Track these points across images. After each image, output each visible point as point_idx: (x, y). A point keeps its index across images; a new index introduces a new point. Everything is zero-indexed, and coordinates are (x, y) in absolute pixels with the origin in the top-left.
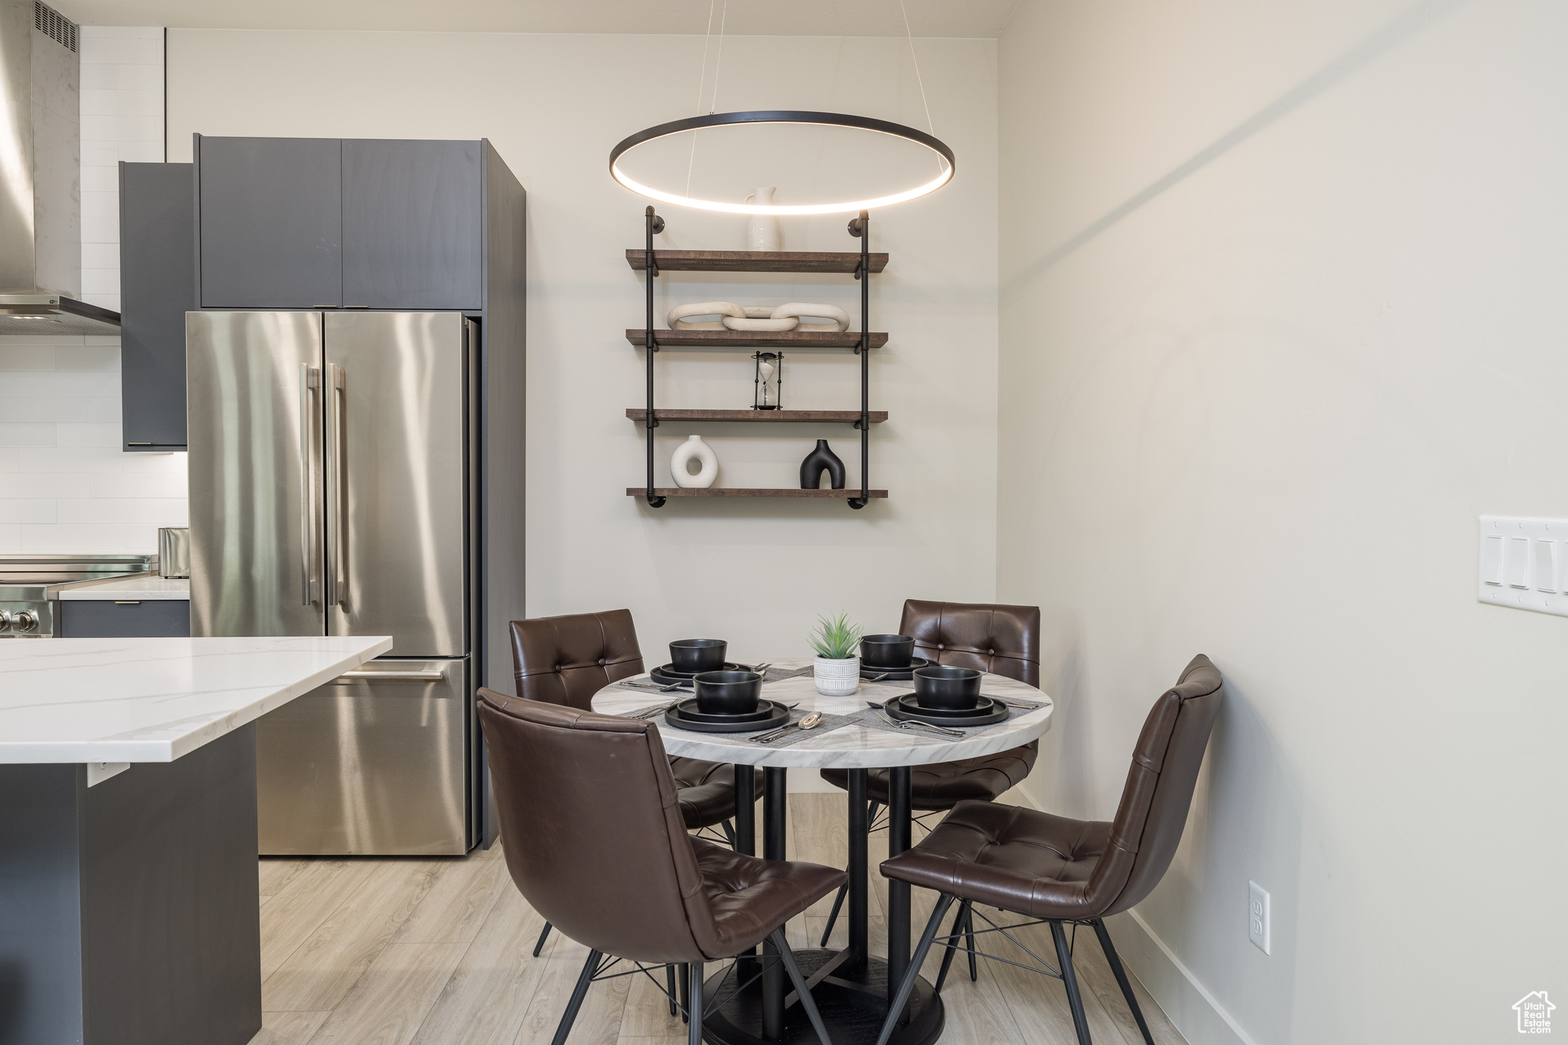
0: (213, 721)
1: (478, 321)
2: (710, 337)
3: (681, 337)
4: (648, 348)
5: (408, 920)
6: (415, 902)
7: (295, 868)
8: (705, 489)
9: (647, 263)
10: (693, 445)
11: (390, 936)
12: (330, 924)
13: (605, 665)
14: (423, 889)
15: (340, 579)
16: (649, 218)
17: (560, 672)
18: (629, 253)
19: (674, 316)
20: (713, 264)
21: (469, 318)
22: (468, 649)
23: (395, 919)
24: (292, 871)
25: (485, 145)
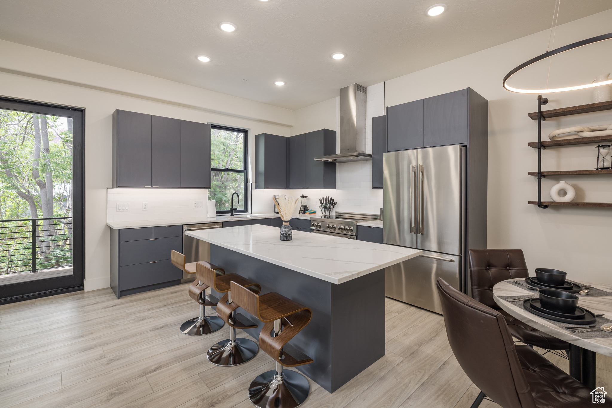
0: (353, 274)
1: (466, 146)
2: (570, 142)
3: (555, 143)
4: (538, 149)
5: (435, 336)
6: (438, 331)
7: (407, 307)
8: (568, 203)
9: (538, 117)
10: (562, 184)
11: (428, 340)
12: (412, 329)
13: (510, 269)
14: (442, 327)
15: (421, 227)
16: (539, 100)
17: (489, 269)
18: (530, 115)
19: (552, 135)
20: (573, 112)
21: (462, 146)
22: (461, 252)
23: (431, 334)
24: (406, 308)
25: (469, 89)
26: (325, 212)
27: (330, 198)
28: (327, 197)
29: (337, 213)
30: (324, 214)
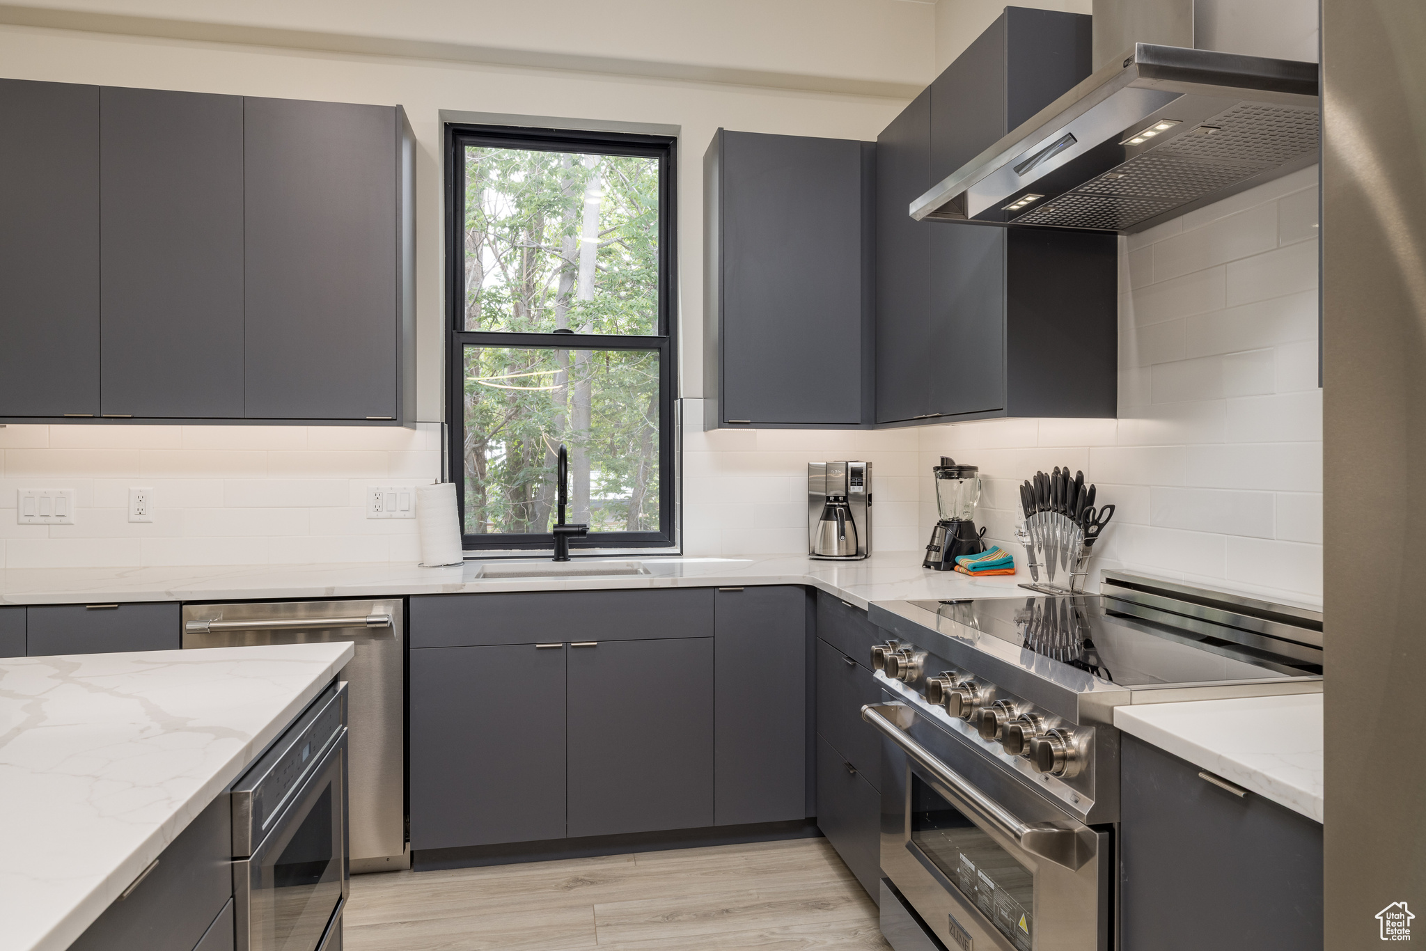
26: (1051, 572)
27: (1073, 476)
28: (1057, 470)
29: (1110, 581)
30: (1043, 578)
